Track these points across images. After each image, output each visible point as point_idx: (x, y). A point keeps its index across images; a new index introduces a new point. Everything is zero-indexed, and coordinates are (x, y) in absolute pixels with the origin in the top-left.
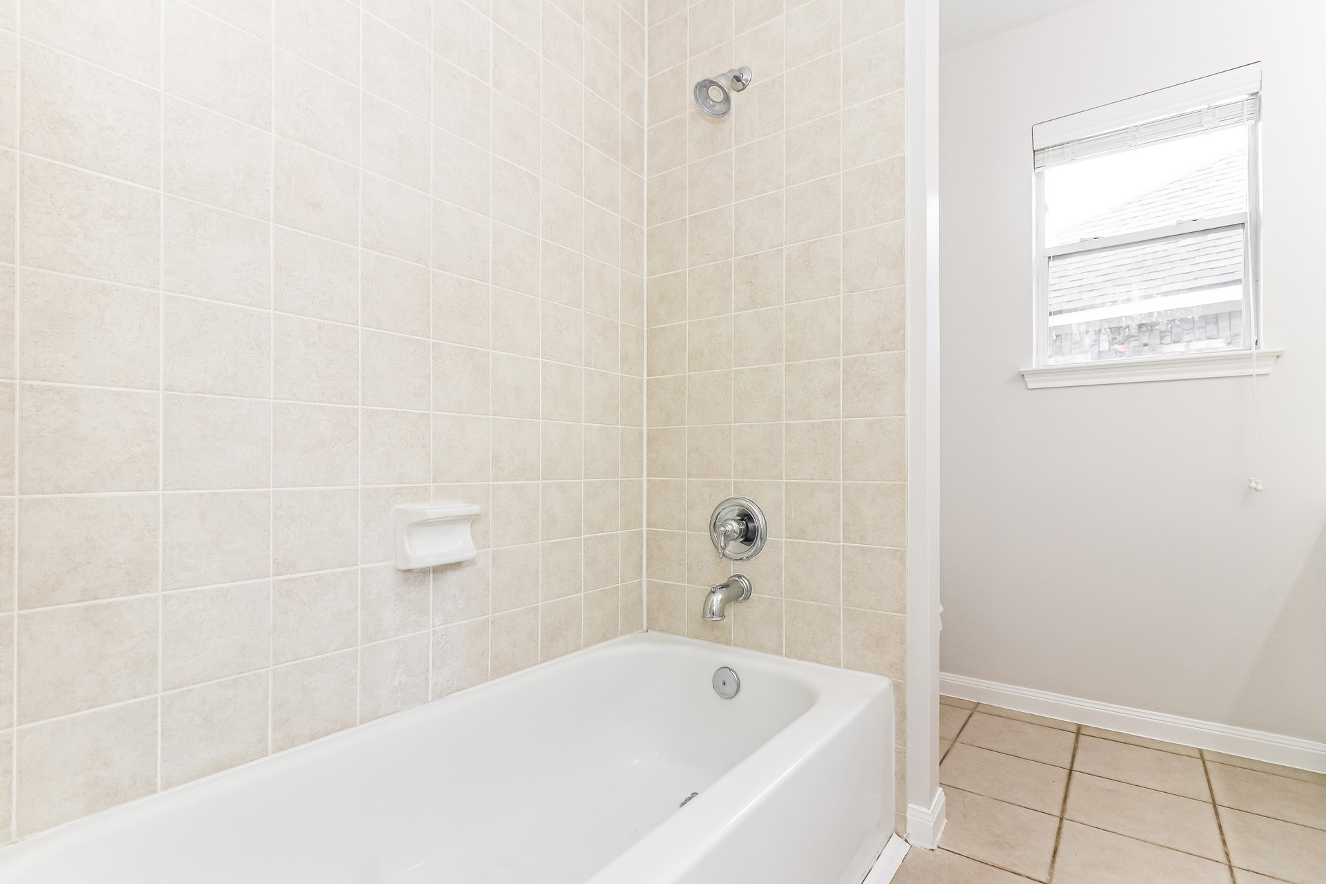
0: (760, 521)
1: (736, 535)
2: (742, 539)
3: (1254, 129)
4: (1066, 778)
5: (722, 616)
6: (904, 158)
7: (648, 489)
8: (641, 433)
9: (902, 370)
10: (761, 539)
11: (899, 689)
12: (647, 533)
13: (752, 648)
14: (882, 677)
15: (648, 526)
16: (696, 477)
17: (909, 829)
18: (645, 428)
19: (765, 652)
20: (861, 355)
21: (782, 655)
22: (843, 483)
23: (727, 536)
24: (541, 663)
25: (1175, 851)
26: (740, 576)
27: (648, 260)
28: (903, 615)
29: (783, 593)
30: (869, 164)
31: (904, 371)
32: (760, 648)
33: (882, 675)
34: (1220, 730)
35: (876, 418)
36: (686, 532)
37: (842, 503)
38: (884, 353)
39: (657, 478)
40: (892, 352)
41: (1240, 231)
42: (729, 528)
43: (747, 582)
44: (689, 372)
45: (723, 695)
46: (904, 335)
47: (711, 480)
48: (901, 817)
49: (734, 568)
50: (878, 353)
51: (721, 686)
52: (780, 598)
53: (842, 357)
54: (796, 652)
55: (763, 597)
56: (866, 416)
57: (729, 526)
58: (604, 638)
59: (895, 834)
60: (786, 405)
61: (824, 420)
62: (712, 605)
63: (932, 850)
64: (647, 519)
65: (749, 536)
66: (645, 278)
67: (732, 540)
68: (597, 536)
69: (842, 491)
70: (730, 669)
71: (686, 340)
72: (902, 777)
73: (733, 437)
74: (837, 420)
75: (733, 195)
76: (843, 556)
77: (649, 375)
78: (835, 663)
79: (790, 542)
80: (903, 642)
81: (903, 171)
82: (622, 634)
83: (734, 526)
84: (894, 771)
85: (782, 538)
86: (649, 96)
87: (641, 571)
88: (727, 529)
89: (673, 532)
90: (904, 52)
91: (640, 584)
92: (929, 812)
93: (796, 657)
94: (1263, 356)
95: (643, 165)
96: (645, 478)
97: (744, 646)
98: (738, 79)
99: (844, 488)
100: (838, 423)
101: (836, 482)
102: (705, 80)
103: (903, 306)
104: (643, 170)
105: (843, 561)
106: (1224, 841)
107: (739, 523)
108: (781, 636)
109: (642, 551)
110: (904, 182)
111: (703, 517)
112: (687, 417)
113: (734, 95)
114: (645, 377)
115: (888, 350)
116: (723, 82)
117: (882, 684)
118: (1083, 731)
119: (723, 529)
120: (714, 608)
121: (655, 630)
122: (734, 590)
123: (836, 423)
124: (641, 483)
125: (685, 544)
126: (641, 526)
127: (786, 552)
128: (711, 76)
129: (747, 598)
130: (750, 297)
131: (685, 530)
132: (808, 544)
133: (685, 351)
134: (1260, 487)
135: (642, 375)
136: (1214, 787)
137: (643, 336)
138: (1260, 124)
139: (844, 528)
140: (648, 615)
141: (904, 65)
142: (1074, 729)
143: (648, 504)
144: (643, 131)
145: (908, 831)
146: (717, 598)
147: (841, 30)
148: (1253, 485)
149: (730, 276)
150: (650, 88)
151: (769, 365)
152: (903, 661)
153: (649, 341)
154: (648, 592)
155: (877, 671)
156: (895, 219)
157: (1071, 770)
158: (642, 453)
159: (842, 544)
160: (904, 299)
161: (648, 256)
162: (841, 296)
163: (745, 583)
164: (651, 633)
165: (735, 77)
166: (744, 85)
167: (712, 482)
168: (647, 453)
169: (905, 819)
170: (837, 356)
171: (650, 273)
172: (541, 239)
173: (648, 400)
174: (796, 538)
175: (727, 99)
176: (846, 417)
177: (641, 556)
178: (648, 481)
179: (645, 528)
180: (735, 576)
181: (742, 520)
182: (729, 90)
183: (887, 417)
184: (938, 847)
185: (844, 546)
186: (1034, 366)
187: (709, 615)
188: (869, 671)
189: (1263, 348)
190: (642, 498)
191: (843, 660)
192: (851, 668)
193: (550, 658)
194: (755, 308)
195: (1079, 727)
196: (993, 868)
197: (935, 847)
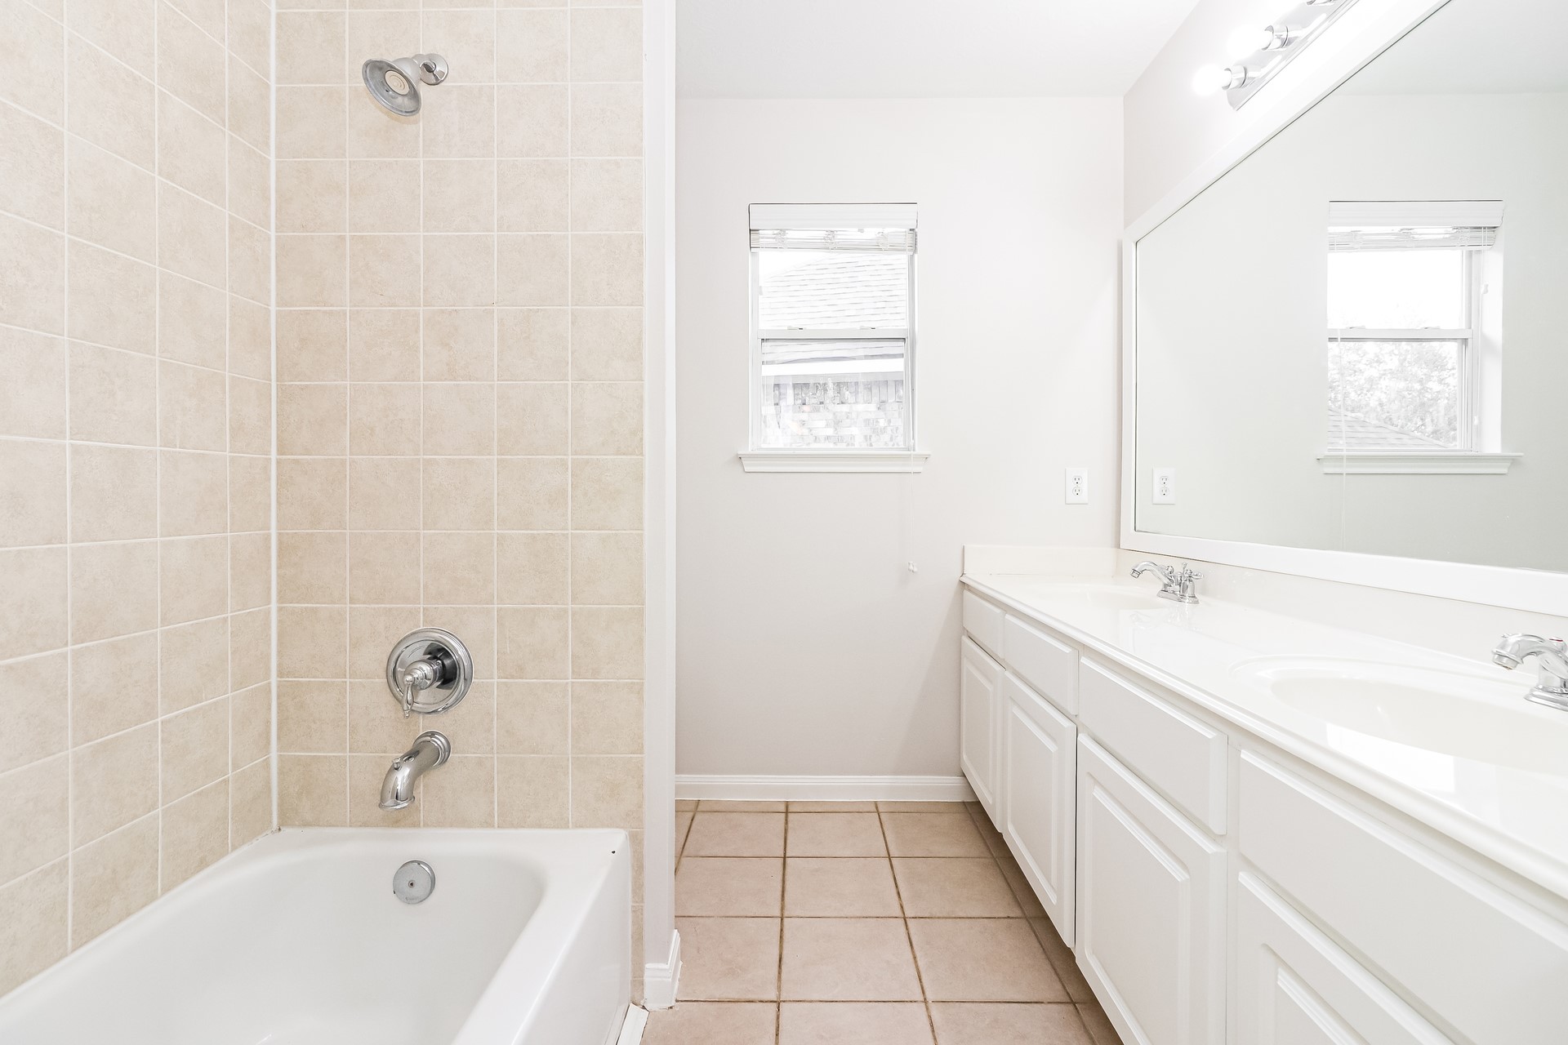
0: (459, 652)
1: (429, 682)
2: (439, 683)
3: (912, 257)
4: (782, 869)
5: (410, 797)
6: (642, 238)
7: (280, 621)
8: (267, 538)
9: (639, 478)
10: (465, 679)
11: (636, 840)
12: (278, 687)
13: (451, 826)
14: (617, 829)
15: (280, 674)
16: (364, 603)
17: (647, 993)
18: (274, 532)
19: (470, 827)
20: (592, 457)
21: (493, 826)
22: (572, 608)
23: (415, 687)
24: (73, 950)
25: (868, 919)
26: (433, 734)
27: (278, 281)
28: (640, 755)
29: (495, 747)
30: (604, 232)
31: (642, 480)
32: (463, 823)
33: (617, 827)
34: (891, 781)
35: (610, 532)
36: (348, 680)
37: (570, 632)
38: (620, 457)
39: (296, 605)
40: (629, 457)
41: (902, 343)
42: (418, 674)
43: (443, 740)
44: (351, 454)
45: (409, 900)
46: (642, 439)
47: (388, 606)
48: (638, 982)
49: (423, 725)
50: (612, 457)
51: (407, 888)
52: (491, 755)
53: (570, 457)
54: (509, 820)
55: (466, 757)
56: (599, 529)
57: (419, 672)
58: (203, 864)
59: (632, 1005)
60: (498, 510)
61: (548, 532)
62: (395, 785)
63: (671, 1008)
64: (279, 665)
65: (448, 677)
66: (273, 308)
67: (421, 689)
68: (187, 712)
69: (570, 617)
70: (419, 863)
71: (345, 408)
72: (638, 938)
73: (422, 549)
74: (566, 532)
75: (421, 222)
76: (572, 695)
77: (280, 452)
78: (561, 823)
79: (505, 683)
80: (640, 786)
81: (641, 252)
82: (234, 848)
83: (426, 670)
84: (630, 933)
85: (493, 678)
86: (278, 37)
87: (268, 743)
88: (416, 676)
89: (325, 682)
90: (642, 116)
91: (266, 765)
92: (667, 967)
93: (512, 826)
94: (918, 457)
95: (268, 138)
96: (274, 606)
97: (440, 824)
98: (429, 69)
99: (574, 614)
100: (566, 536)
101: (564, 606)
102: (381, 62)
103: (641, 406)
104: (267, 144)
105: (572, 701)
106: (899, 894)
107: (430, 664)
108: (492, 803)
109: (270, 714)
110: (642, 265)
111: (374, 659)
112: (348, 518)
113: (424, 90)
114: (274, 456)
115: (624, 454)
116: (408, 70)
117: (618, 838)
118: (791, 809)
119: (409, 678)
120: (399, 788)
121: (293, 825)
122: (425, 755)
123: (563, 535)
124: (268, 613)
125: (345, 697)
126: (267, 675)
127: (498, 695)
128: (390, 59)
129: (444, 761)
130: (447, 364)
131: (346, 678)
132: (528, 683)
133: (345, 424)
134: (915, 570)
135: (268, 453)
136: (888, 839)
137: (270, 395)
138: (916, 256)
139: (572, 662)
140: (280, 805)
141: (642, 131)
142: (783, 808)
143: (280, 643)
144: (268, 86)
145: (645, 997)
146: (402, 777)
147: (569, 61)
148: (911, 567)
149: (417, 331)
150: (279, 27)
151: (475, 457)
152: (640, 807)
153: (280, 402)
154: (281, 772)
155: (611, 824)
156: (632, 305)
157: (785, 858)
158: (269, 568)
159: (570, 680)
160: (641, 398)
161: (277, 275)
162: (570, 383)
163: (439, 741)
164: (286, 831)
165: (424, 65)
166: (437, 78)
167: (390, 609)
168: (279, 567)
169: (642, 983)
170: (565, 455)
171: (281, 302)
172: (67, 236)
173: (278, 489)
174: (513, 677)
175: (414, 95)
176: (576, 529)
177: (268, 722)
178: (280, 609)
179: (274, 680)
180: (426, 735)
181: (436, 658)
182: (417, 83)
183: (624, 532)
184: (677, 1001)
185: (573, 682)
186: (749, 451)
187: (390, 802)
188: (603, 826)
189: (918, 451)
190: (268, 636)
191: (572, 818)
192: (581, 827)
193: (93, 936)
194: (455, 379)
195: (787, 804)
196: (730, 1004)
197: (673, 1003)
